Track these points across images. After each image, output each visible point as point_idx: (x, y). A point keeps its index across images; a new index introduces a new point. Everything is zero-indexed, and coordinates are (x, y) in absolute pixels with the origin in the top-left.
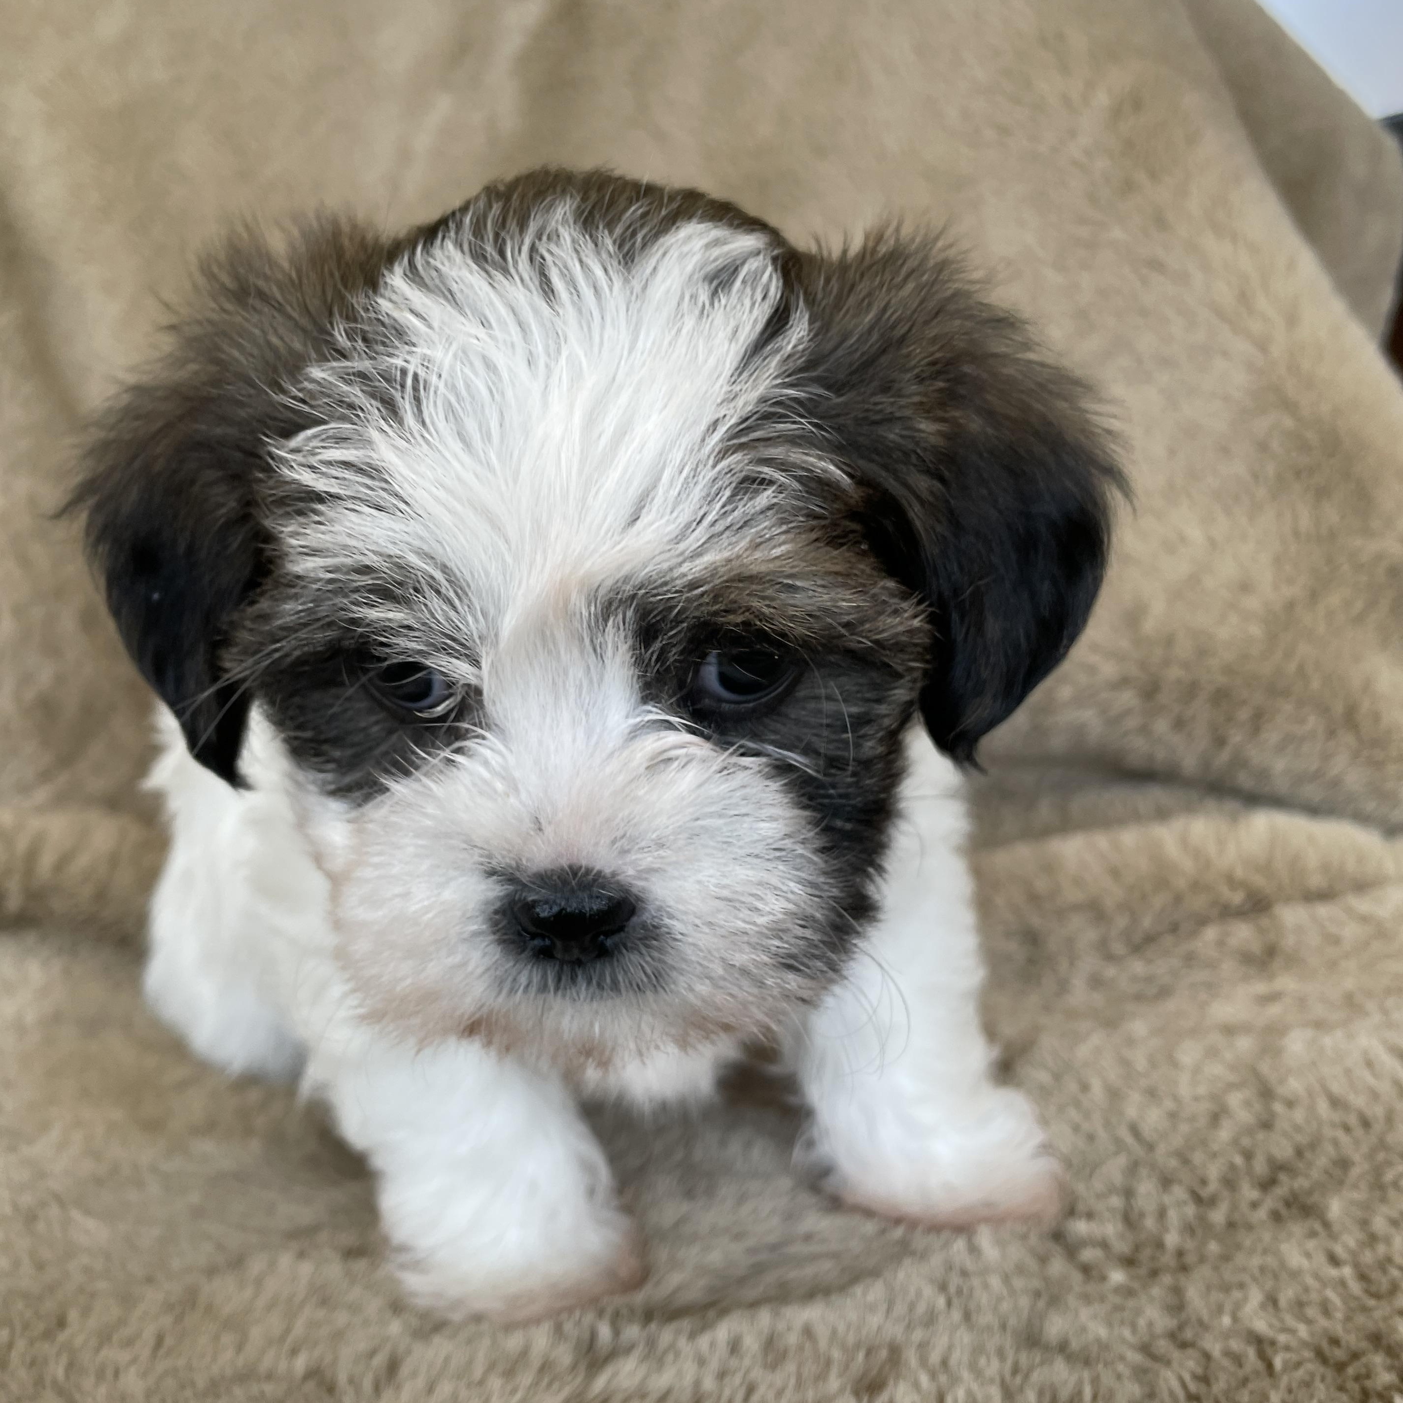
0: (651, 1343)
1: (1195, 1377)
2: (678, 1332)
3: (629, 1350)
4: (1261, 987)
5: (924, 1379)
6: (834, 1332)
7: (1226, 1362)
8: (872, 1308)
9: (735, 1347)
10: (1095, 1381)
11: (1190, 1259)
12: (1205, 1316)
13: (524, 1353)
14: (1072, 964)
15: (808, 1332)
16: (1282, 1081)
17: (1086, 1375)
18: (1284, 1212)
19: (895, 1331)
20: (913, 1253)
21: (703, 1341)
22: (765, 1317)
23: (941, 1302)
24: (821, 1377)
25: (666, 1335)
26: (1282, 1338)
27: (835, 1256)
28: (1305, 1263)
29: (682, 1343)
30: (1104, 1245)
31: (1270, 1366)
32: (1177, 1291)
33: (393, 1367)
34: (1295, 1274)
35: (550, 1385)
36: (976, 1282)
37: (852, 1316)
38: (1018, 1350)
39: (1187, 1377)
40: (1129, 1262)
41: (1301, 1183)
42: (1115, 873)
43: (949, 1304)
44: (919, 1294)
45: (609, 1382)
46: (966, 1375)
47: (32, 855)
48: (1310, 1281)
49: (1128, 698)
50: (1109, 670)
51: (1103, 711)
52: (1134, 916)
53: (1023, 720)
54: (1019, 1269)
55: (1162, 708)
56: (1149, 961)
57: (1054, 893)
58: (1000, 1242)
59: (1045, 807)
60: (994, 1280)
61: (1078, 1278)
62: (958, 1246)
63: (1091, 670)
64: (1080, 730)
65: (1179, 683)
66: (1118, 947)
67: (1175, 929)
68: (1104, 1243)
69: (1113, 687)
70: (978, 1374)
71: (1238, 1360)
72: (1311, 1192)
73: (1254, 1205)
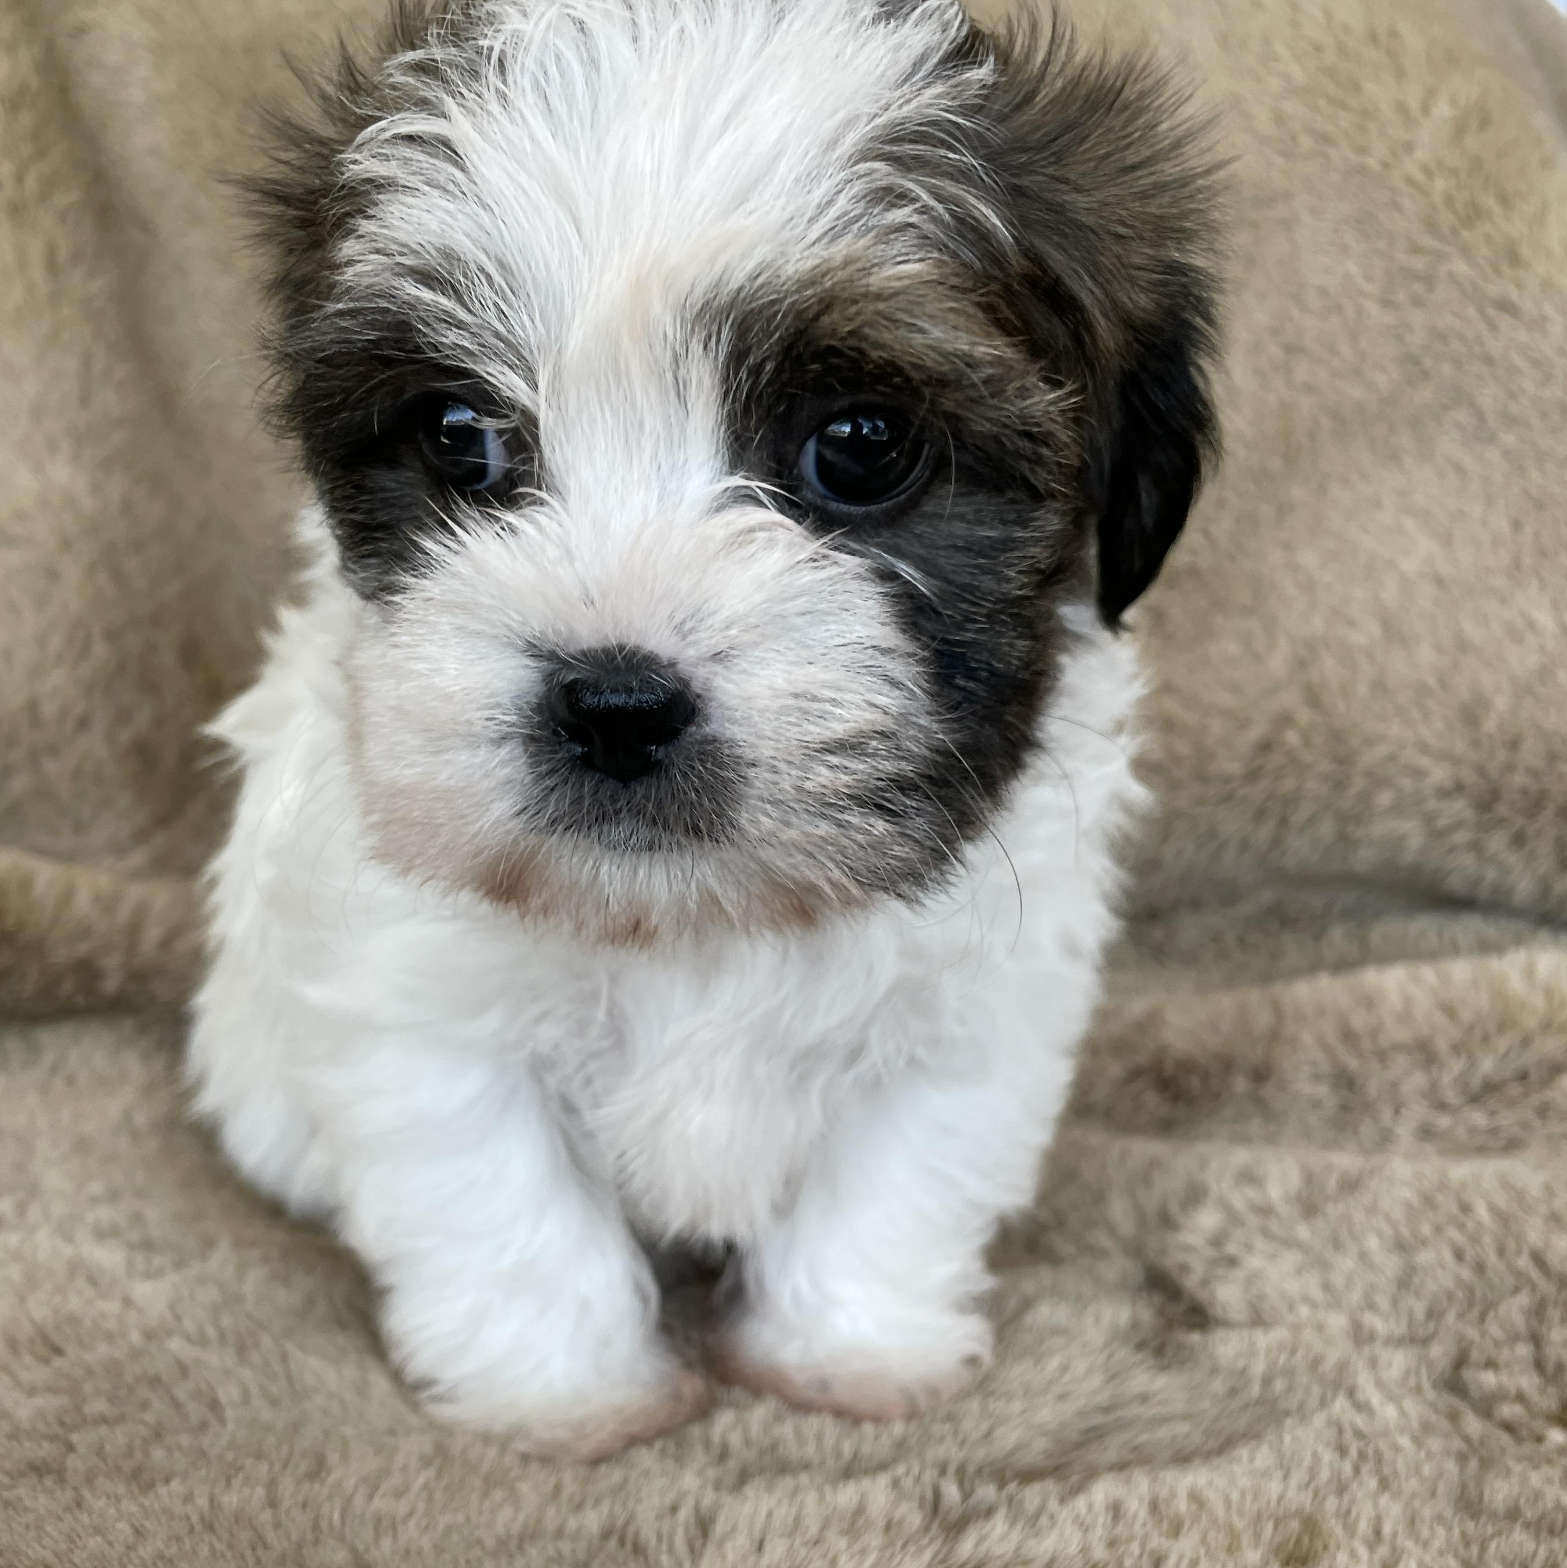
0: (1015, 1505)
2: (1045, 1493)
3: (990, 1512)
5: (1361, 1550)
6: (1228, 1499)
8: (1266, 1474)
9: (1116, 1510)
13: (860, 1511)
14: (1398, 1112)
15: (1196, 1498)
19: (1301, 1500)
20: (1288, 1414)
21: (1080, 1503)
22: (1142, 1480)
23: (1347, 1469)
25: (1032, 1496)
27: (1191, 1417)
29: (1054, 1505)
30: (1523, 1401)
33: (704, 1525)
35: (904, 1546)
36: (1381, 1445)
38: (1462, 1519)
42: (1449, 1011)
43: (1357, 1470)
44: (1316, 1458)
45: (978, 1546)
46: (1410, 1545)
47: (134, 928)
49: (1460, 808)
50: (1439, 774)
51: (1429, 819)
52: (1472, 1061)
53: (1327, 829)
54: (1427, 1428)
55: (1501, 821)
56: (1493, 1113)
57: (1375, 1032)
58: (1391, 1397)
59: (1337, 936)
60: (1405, 1441)
61: (1505, 1438)
62: (1340, 1405)
63: (1418, 773)
64: (1397, 843)
65: (1524, 792)
66: (1451, 1096)
67: (1523, 1077)
68: (1521, 1398)
69: (1444, 794)
70: (1426, 1545)
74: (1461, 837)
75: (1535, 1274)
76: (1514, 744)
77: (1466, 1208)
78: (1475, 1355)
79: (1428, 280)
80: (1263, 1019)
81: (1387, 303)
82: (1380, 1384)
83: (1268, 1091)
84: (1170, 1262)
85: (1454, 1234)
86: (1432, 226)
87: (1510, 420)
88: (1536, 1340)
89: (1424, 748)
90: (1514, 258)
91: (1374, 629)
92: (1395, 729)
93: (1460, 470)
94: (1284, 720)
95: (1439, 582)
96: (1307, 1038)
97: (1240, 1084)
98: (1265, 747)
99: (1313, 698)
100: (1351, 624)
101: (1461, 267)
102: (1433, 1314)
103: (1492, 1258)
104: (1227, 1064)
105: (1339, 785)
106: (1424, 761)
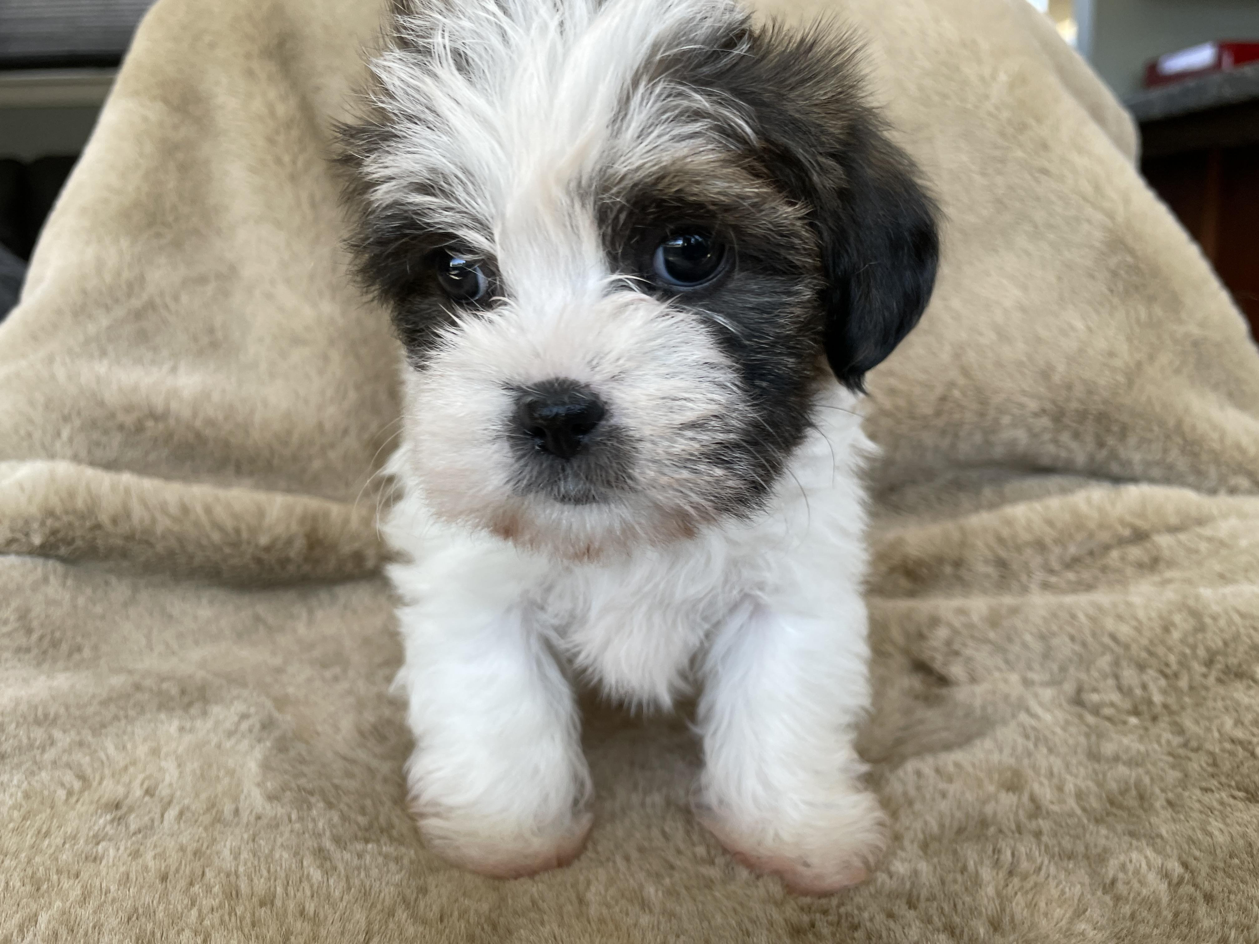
1: (1208, 764)
4: (1157, 578)
5: (1044, 781)
6: (974, 765)
7: (1225, 756)
8: (990, 751)
9: (919, 774)
10: (1148, 773)
11: (1175, 708)
12: (1201, 732)
14: (1029, 576)
15: (957, 765)
16: (1204, 608)
17: (1141, 770)
18: (1225, 678)
19: (1010, 761)
20: (996, 723)
21: (900, 772)
22: (928, 760)
23: (1031, 745)
24: (981, 785)
27: (947, 729)
32: (1176, 724)
34: (1248, 707)
36: (1046, 733)
38: (1091, 763)
39: (1204, 765)
40: (1136, 713)
41: (1233, 661)
42: (1050, 523)
43: (1036, 745)
44: (1014, 742)
46: (1068, 777)
49: (1045, 422)
50: (1033, 405)
51: (1030, 430)
52: (1065, 547)
53: (978, 438)
54: (1067, 722)
55: (1066, 427)
56: (1077, 572)
57: (1014, 537)
58: (1048, 710)
59: (988, 492)
60: (1058, 730)
61: (1107, 724)
62: (1023, 717)
63: (1022, 406)
64: (1013, 442)
65: (1077, 411)
66: (1056, 566)
67: (1091, 553)
68: (1112, 705)
69: (1036, 415)
70: (1076, 776)
71: (1232, 754)
72: (1240, 665)
73: (1205, 676)
74: (1047, 437)
75: (1112, 644)
76: (1069, 387)
77: (1073, 616)
78: (1086, 686)
79: (1003, 161)
80: (956, 536)
81: (983, 174)
82: (1041, 704)
83: (963, 572)
84: (926, 655)
85: (1069, 629)
86: (1002, 134)
87: (1050, 227)
88: (1117, 677)
89: (1024, 393)
90: (1045, 146)
91: (993, 336)
92: (1008, 385)
93: (1028, 253)
94: (952, 384)
95: (1023, 310)
96: (980, 544)
97: (948, 569)
98: (943, 399)
99: (965, 372)
100: (981, 334)
101: (1019, 154)
102: (1063, 669)
103: (1090, 639)
104: (940, 560)
105: (982, 415)
106: (1024, 400)
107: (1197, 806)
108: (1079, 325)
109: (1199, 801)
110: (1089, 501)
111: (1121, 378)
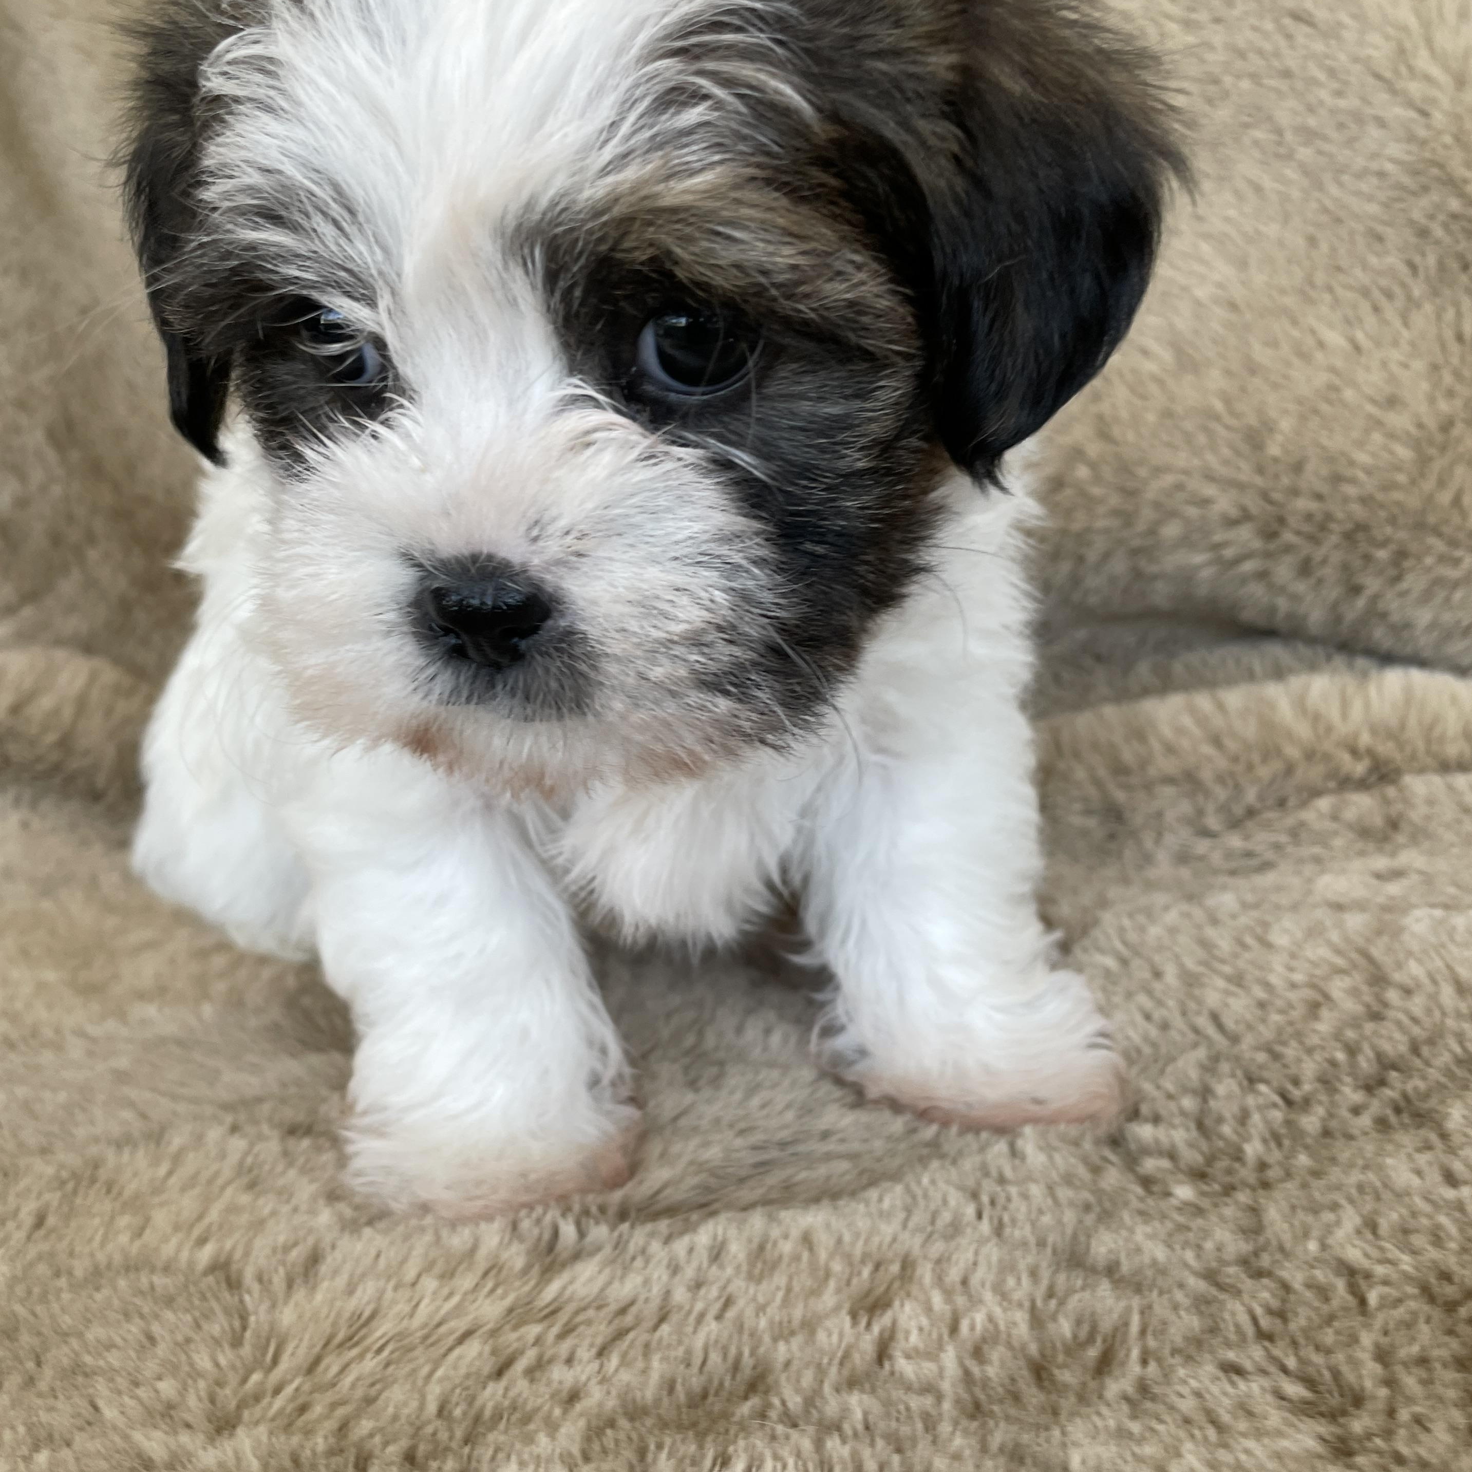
0: (619, 1245)
1: (1270, 1310)
2: (652, 1235)
3: (593, 1252)
4: (1380, 863)
5: (937, 1299)
6: (839, 1241)
7: (1308, 1295)
8: (887, 1215)
9: (717, 1254)
10: (1146, 1311)
11: (1273, 1173)
12: (1287, 1238)
13: (471, 1252)
14: (1159, 839)
15: (807, 1240)
16: (1399, 966)
17: (1136, 1302)
18: (1393, 1119)
19: (913, 1243)
20: (943, 1156)
21: (680, 1246)
22: (757, 1221)
23: (970, 1211)
24: (815, 1292)
25: (638, 1237)
26: (1380, 1270)
27: (853, 1157)
28: (1416, 1181)
29: (655, 1246)
30: (1172, 1155)
31: (1363, 1302)
32: (1255, 1211)
34: (1401, 1195)
35: (492, 1290)
36: (1013, 1190)
37: (863, 1224)
38: (1056, 1272)
39: (1259, 1311)
40: (1199, 1175)
41: (1416, 1085)
42: (1216, 740)
44: (944, 1202)
45: (564, 1288)
46: (988, 1296)
48: (1420, 1203)
49: (1245, 535)
50: (1225, 503)
51: (1217, 550)
52: (1237, 790)
53: (1120, 565)
55: (1288, 549)
56: (1248, 836)
57: (1144, 763)
59: (1144, 670)
61: (1136, 1191)
63: (1205, 502)
64: (1187, 577)
65: (1308, 515)
66: (1213, 822)
68: (1172, 1152)
69: (1231, 523)
70: (1003, 1296)
71: (1324, 1293)
72: (1426, 1096)
73: (1356, 1111)
74: (1250, 567)
76: (1298, 468)
87: (1307, 135)
88: (1205, 1093)
89: (1210, 477)
91: (1167, 356)
92: (1182, 459)
94: (1075, 455)
95: (1233, 306)
96: (1080, 774)
98: (1057, 481)
99: (1103, 430)
105: (1127, 518)
106: (1210, 490)
107: (1187, 1405)
108: (1334, 338)
109: (1198, 1394)
110: (1300, 704)
111: (1404, 453)
